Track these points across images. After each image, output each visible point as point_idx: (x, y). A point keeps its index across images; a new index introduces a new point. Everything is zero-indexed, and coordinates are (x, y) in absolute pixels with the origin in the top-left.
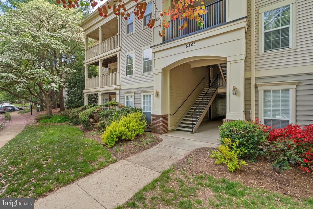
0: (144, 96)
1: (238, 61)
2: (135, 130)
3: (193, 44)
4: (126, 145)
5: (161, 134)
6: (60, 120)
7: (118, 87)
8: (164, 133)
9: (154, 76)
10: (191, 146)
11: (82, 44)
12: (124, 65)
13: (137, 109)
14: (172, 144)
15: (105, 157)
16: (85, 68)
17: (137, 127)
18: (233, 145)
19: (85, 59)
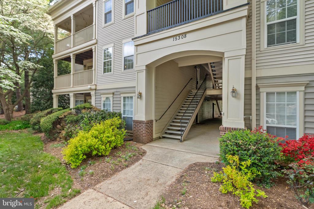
0: (124, 98)
1: (237, 57)
2: (110, 142)
3: (184, 36)
4: (97, 164)
5: (145, 143)
6: (20, 127)
7: (94, 87)
8: (148, 143)
9: (136, 75)
10: (182, 161)
11: (51, 35)
12: (101, 61)
13: (116, 114)
14: (158, 159)
15: (63, 187)
16: (55, 65)
17: (113, 138)
18: (242, 165)
19: (54, 54)
